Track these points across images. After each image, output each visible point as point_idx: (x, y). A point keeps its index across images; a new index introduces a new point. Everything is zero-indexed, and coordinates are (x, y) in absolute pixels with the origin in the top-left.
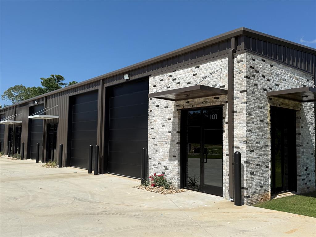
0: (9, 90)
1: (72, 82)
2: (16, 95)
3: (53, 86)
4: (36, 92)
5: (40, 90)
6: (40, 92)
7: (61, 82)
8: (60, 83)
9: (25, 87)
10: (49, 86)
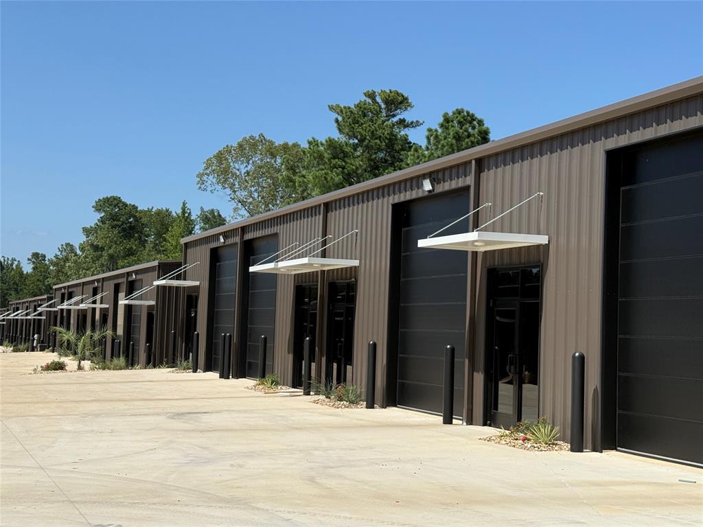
0: (220, 157)
1: (450, 114)
2: (243, 171)
3: (379, 133)
4: (321, 157)
5: (335, 148)
6: (334, 158)
7: (401, 117)
8: (395, 119)
9: (272, 143)
10: (364, 133)
